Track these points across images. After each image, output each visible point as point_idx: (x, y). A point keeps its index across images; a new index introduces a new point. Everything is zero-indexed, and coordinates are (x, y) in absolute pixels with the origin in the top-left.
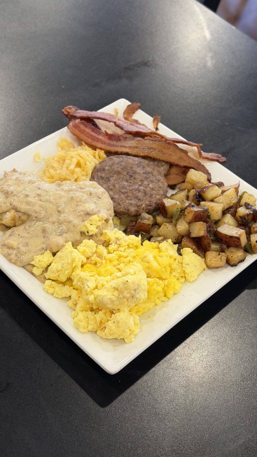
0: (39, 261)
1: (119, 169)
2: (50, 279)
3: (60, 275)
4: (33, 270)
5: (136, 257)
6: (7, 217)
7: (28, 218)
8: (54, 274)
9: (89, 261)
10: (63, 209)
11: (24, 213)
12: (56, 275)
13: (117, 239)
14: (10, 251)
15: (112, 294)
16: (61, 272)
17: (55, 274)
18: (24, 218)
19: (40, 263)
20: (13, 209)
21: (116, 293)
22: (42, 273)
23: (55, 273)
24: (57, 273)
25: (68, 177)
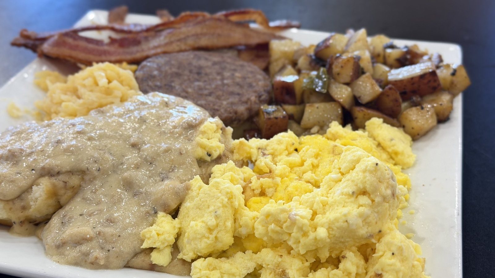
0: (158, 234)
1: (174, 70)
2: (199, 257)
3: (219, 235)
4: (151, 259)
5: (320, 153)
6: (37, 195)
7: (83, 179)
8: (206, 240)
9: (249, 192)
10: (140, 139)
11: (70, 172)
12: (210, 239)
13: (260, 150)
14: (84, 248)
15: (357, 206)
16: (219, 229)
17: (208, 238)
18: (74, 181)
19: (162, 237)
20: (42, 176)
21: (364, 200)
22: (171, 257)
23: (206, 238)
24: (210, 236)
25: (104, 101)
